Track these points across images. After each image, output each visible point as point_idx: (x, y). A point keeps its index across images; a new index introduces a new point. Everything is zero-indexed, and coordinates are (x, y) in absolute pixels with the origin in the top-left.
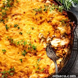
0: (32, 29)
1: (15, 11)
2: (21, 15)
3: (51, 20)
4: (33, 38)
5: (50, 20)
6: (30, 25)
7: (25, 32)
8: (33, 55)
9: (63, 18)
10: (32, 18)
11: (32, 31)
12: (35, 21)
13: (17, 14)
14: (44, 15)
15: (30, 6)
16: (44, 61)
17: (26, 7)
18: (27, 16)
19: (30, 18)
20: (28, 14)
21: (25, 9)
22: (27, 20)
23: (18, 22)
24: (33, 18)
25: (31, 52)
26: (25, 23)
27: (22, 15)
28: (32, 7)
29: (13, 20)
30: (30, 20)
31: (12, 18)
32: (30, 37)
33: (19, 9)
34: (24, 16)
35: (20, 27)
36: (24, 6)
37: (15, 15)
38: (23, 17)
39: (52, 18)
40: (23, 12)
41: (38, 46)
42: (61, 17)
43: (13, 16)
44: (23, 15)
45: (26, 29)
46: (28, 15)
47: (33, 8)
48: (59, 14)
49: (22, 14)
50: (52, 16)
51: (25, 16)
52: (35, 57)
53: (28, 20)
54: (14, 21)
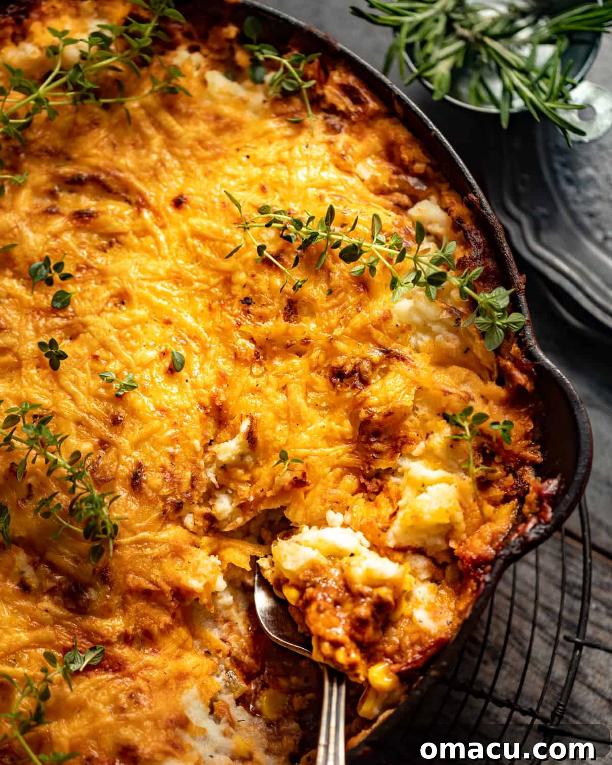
0: (167, 363)
1: (108, 152)
2: (140, 204)
3: (374, 365)
4: (136, 446)
5: (366, 366)
6: (168, 322)
7: (96, 358)
8: (49, 584)
9: (485, 399)
10: (220, 272)
11: (160, 378)
12: (231, 314)
13: (115, 187)
14: (330, 292)
15: (256, 171)
16: (115, 699)
17: (220, 161)
18: (183, 239)
19: (205, 265)
20: (201, 222)
21: (207, 174)
22: (162, 272)
23: (83, 254)
24: (228, 281)
25: (51, 556)
26: (134, 290)
27: (147, 215)
28: (263, 189)
29: (50, 213)
30: (190, 283)
31: (52, 194)
32: (116, 422)
33: (155, 157)
34: (163, 227)
35: (78, 304)
36: (208, 154)
37: (94, 180)
38: (144, 232)
39: (389, 355)
40: (174, 195)
41: (141, 535)
42: (466, 388)
43: (75, 184)
44: (156, 214)
45: (120, 338)
46: (203, 238)
47: (273, 201)
48: (467, 350)
49: (152, 201)
50: (394, 337)
51: (172, 231)
52: (57, 620)
53: (177, 279)
54: (58, 223)
